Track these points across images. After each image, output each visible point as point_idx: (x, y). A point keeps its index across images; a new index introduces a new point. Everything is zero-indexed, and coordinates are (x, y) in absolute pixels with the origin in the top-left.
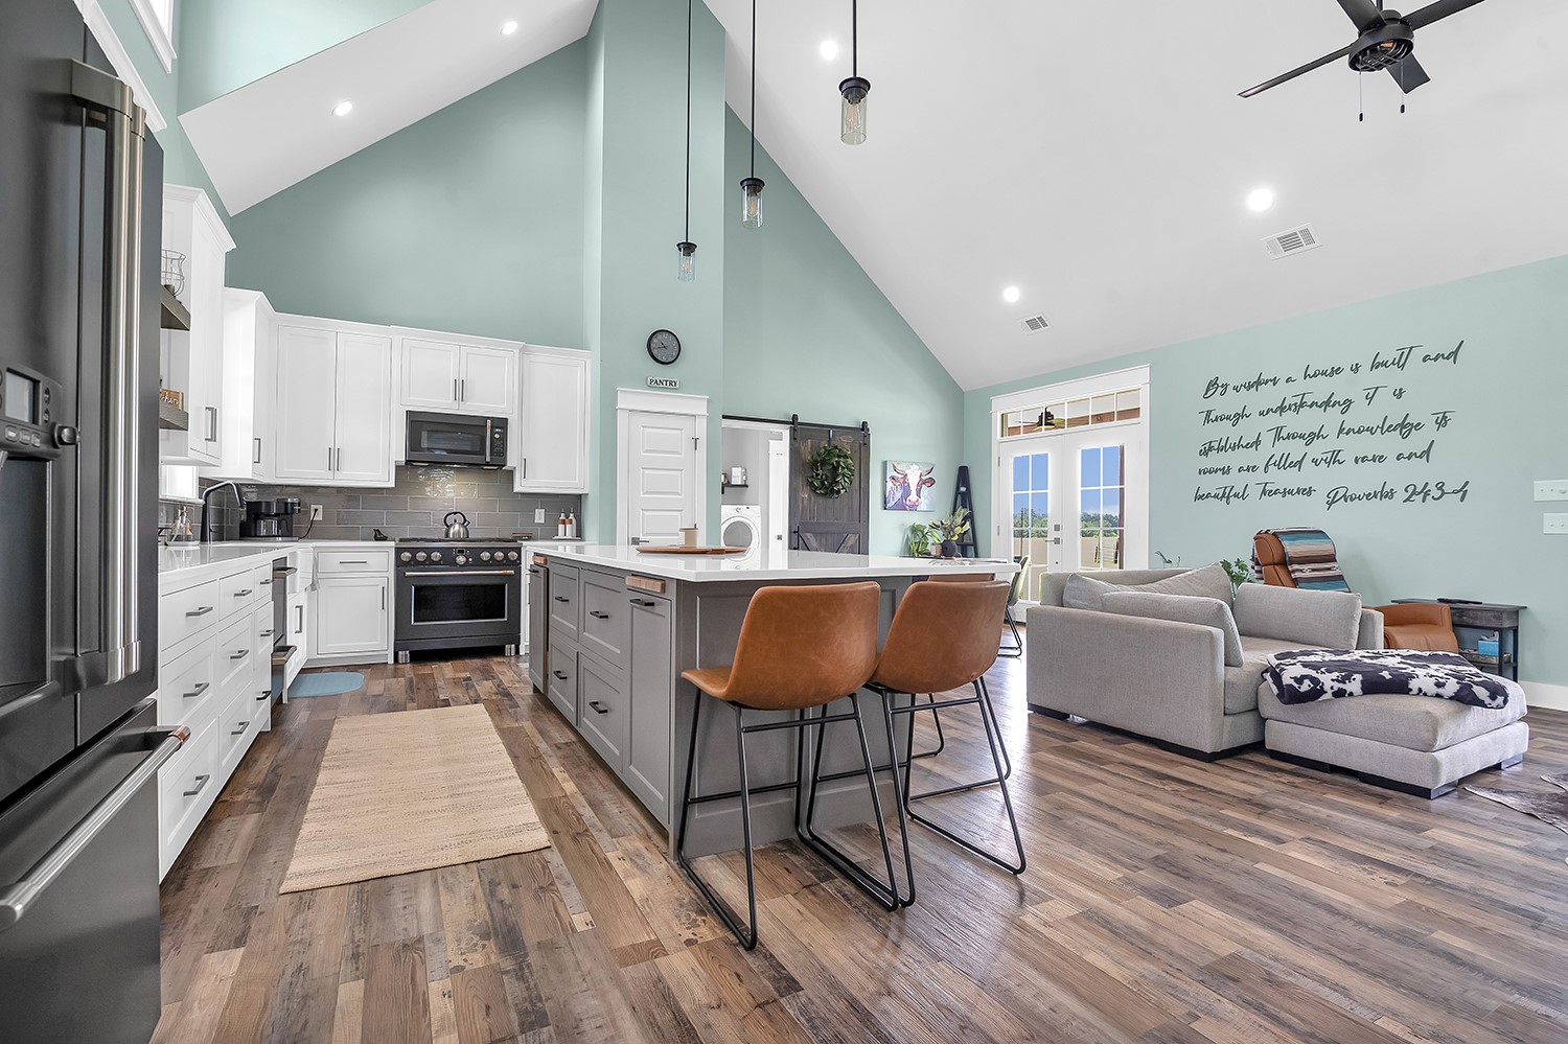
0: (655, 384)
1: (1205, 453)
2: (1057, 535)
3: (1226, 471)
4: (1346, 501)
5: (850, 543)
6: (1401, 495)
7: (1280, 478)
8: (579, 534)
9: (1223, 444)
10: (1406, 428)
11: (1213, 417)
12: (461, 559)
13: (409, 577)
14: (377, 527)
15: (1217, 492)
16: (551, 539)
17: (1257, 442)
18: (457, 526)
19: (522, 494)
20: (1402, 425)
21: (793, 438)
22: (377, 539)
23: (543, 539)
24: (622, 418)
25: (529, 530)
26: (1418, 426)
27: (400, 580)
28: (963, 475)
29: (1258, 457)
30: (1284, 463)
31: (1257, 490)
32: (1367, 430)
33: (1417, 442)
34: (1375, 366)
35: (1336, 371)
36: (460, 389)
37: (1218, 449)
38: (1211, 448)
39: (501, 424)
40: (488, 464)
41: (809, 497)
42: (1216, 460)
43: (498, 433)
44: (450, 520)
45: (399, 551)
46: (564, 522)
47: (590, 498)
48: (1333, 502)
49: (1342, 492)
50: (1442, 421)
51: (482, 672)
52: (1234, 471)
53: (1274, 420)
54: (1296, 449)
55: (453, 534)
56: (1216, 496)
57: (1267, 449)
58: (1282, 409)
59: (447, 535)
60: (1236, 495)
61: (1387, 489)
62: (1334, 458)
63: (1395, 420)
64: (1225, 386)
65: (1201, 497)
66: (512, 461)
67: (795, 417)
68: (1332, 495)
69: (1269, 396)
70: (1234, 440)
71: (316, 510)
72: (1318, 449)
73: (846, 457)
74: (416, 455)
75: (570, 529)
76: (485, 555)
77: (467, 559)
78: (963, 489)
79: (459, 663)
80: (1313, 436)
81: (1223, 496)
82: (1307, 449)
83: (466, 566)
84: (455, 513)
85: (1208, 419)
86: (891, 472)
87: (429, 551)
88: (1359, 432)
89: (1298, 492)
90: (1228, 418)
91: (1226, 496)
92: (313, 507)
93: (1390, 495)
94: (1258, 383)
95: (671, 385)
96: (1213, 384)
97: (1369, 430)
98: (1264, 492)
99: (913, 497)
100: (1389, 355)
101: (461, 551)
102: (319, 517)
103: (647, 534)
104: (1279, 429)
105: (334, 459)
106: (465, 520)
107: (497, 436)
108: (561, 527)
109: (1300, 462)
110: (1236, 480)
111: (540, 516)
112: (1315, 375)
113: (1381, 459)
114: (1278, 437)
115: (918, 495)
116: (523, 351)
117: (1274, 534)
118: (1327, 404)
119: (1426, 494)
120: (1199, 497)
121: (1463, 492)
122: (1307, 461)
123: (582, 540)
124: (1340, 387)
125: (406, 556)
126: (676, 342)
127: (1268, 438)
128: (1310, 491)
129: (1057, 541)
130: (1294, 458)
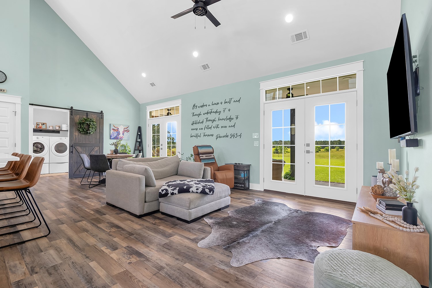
1: (192, 124)
2: (162, 147)
3: (197, 129)
4: (219, 138)
5: (96, 150)
6: (230, 136)
7: (208, 132)
10: (230, 119)
11: (194, 115)
17: (203, 122)
20: (230, 118)
21: (71, 114)
26: (233, 119)
28: (140, 129)
29: (203, 126)
30: (208, 127)
33: (232, 123)
34: (225, 103)
35: (218, 104)
37: (195, 123)
41: (78, 135)
42: (195, 126)
48: (217, 138)
49: (219, 135)
50: (237, 118)
53: (206, 116)
54: (210, 124)
56: (195, 136)
57: (205, 124)
58: (208, 113)
60: (199, 136)
61: (227, 135)
62: (217, 127)
63: (228, 117)
64: (196, 106)
67: (72, 107)
68: (217, 136)
69: (205, 110)
70: (198, 121)
72: (215, 123)
73: (93, 121)
78: (139, 133)
80: (214, 120)
82: (212, 124)
85: (193, 115)
88: (222, 120)
89: (211, 135)
90: (197, 115)
91: (197, 136)
93: (227, 136)
94: (203, 106)
95: (2, 91)
96: (194, 105)
97: (224, 119)
98: (204, 135)
99: (121, 135)
100: (228, 100)
104: (207, 118)
109: (211, 127)
110: (199, 132)
112: (214, 104)
113: (226, 127)
114: (207, 121)
115: (123, 134)
117: (197, 146)
118: (216, 112)
119: (234, 136)
120: (191, 137)
121: (240, 136)
124: (218, 108)
126: (4, 75)
127: (205, 121)
128: (213, 135)
129: (162, 149)
130: (210, 126)
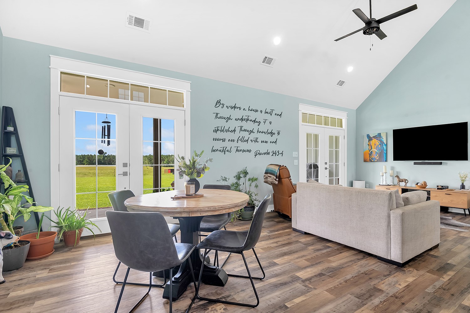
1: (216, 131)
2: (126, 169)
3: (224, 140)
4: (259, 155)
6: (271, 154)
7: (243, 146)
9: (223, 129)
10: (272, 134)
11: (218, 116)
15: (221, 149)
17: (235, 130)
20: (271, 133)
29: (235, 136)
30: (243, 140)
31: (234, 150)
33: (273, 139)
34: (266, 113)
35: (257, 111)
37: (221, 131)
38: (218, 130)
42: (220, 135)
48: (256, 155)
49: (258, 152)
50: (279, 133)
52: (227, 141)
53: (239, 123)
54: (246, 135)
56: (220, 151)
57: (238, 134)
58: (242, 119)
60: (228, 151)
61: (268, 152)
62: (256, 141)
63: (270, 131)
64: (223, 104)
65: (214, 151)
68: (256, 153)
69: (238, 114)
70: (226, 128)
72: (252, 137)
78: (10, 129)
80: (252, 132)
81: (223, 151)
82: (249, 136)
85: (216, 117)
88: (262, 133)
89: (247, 151)
90: (224, 118)
91: (224, 151)
93: (268, 154)
94: (235, 107)
96: (218, 102)
97: (264, 132)
98: (237, 150)
100: (269, 111)
104: (241, 127)
109: (248, 140)
110: (227, 144)
112: (251, 110)
113: (266, 142)
114: (241, 130)
118: (255, 121)
119: (276, 154)
120: (213, 151)
121: (282, 153)
122: (249, 140)
124: (260, 117)
127: (238, 129)
128: (250, 151)
129: (125, 174)
130: (246, 139)
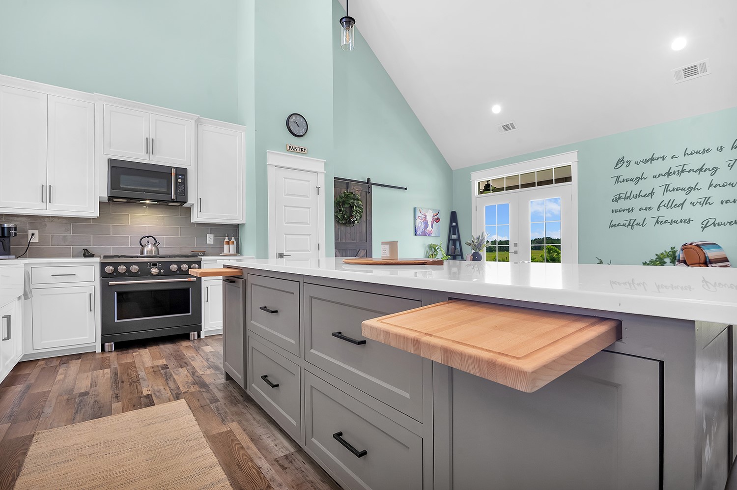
0: (291, 149)
1: (616, 200)
2: (516, 249)
3: (630, 210)
4: (715, 226)
7: (667, 214)
8: (239, 251)
9: (628, 195)
11: (621, 179)
12: (154, 271)
13: (112, 285)
14: (85, 247)
15: (625, 222)
16: (218, 255)
17: (652, 194)
18: (150, 246)
19: (198, 224)
22: (85, 256)
23: (212, 255)
24: (271, 171)
25: (202, 249)
27: (105, 287)
28: (453, 216)
29: (653, 202)
30: (671, 205)
31: (651, 222)
32: (729, 185)
35: (706, 151)
36: (150, 145)
37: (625, 198)
38: (620, 198)
39: (182, 173)
40: (173, 201)
42: (623, 204)
43: (180, 178)
44: (144, 242)
45: (103, 265)
46: (228, 243)
47: (246, 227)
48: (705, 227)
49: (711, 221)
51: (175, 358)
52: (636, 211)
53: (665, 180)
54: (679, 197)
55: (147, 252)
56: (624, 225)
57: (658, 197)
58: (669, 174)
59: (142, 252)
60: (638, 224)
62: (706, 201)
64: (629, 162)
65: (614, 226)
66: (191, 199)
68: (705, 223)
69: (660, 167)
70: (636, 193)
71: (33, 234)
72: (694, 196)
74: (117, 193)
75: (233, 247)
76: (174, 267)
77: (160, 271)
78: (454, 224)
79: (155, 349)
80: (691, 189)
81: (629, 225)
82: (686, 197)
83: (158, 275)
84: (148, 237)
85: (617, 181)
86: (418, 214)
87: (128, 265)
88: (724, 186)
89: (681, 222)
90: (632, 180)
91: (631, 225)
92: (30, 232)
94: (652, 159)
95: (303, 150)
96: (621, 161)
97: (731, 184)
98: (657, 222)
99: (430, 228)
101: (154, 265)
102: (36, 239)
103: (288, 251)
104: (667, 186)
105: (46, 194)
106: (156, 242)
107: (180, 181)
108: (226, 246)
109: (682, 204)
110: (638, 216)
111: (210, 239)
112: (692, 154)
114: (666, 190)
115: (432, 227)
116: (198, 122)
117: (697, 245)
118: (701, 170)
120: (613, 226)
122: (687, 204)
123: (241, 255)
124: (709, 160)
125: (109, 269)
126: (304, 122)
127: (659, 191)
128: (689, 221)
129: (516, 252)
130: (678, 202)
